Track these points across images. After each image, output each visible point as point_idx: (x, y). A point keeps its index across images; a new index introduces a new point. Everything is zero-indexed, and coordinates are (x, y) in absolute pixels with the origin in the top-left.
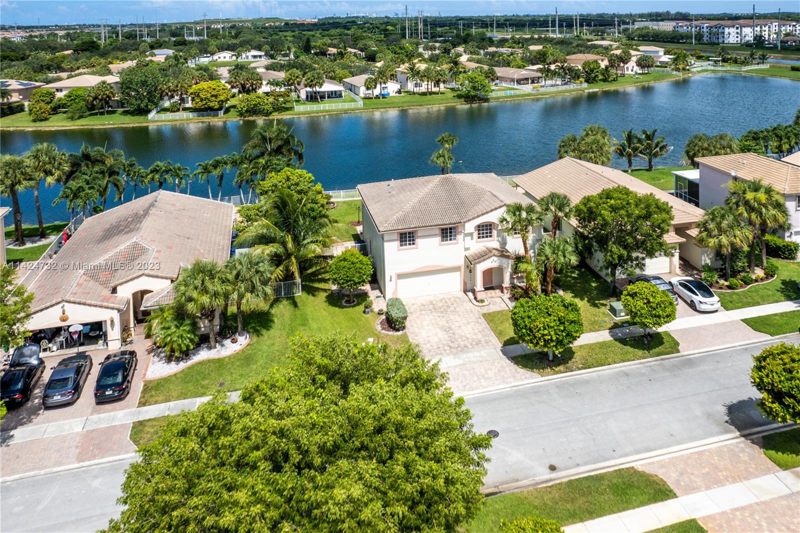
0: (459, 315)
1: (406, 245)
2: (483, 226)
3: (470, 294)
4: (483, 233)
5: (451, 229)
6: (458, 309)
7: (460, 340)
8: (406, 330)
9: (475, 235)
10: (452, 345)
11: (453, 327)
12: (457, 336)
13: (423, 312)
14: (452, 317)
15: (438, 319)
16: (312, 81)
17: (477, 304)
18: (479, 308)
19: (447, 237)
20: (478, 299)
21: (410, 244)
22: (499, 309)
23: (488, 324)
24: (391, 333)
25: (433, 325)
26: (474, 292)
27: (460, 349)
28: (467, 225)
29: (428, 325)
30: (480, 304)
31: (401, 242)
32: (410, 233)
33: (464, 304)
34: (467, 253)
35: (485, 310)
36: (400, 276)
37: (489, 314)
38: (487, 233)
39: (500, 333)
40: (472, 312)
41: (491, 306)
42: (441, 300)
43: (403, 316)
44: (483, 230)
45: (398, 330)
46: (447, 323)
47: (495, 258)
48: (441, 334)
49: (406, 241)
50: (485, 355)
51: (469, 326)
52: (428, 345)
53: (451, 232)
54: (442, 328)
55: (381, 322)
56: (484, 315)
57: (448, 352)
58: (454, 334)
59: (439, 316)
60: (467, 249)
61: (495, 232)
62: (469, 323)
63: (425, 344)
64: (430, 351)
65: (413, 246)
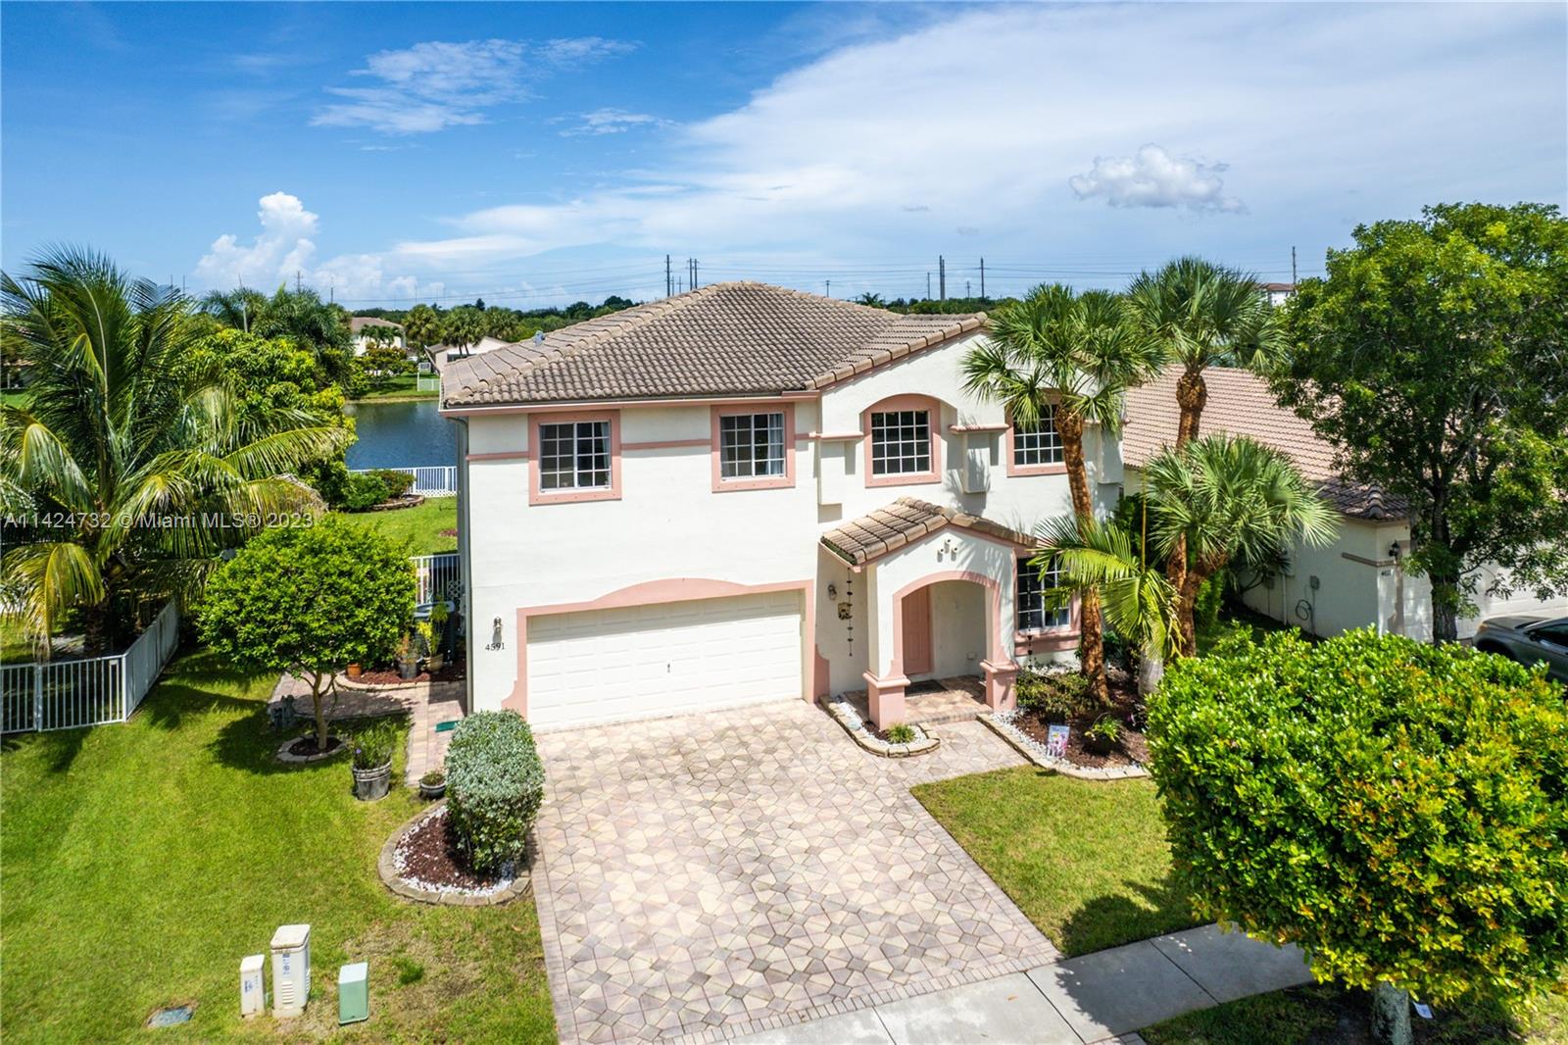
0: (805, 797)
1: (567, 481)
2: (892, 419)
3: (846, 711)
4: (893, 450)
5: (761, 421)
6: (796, 770)
7: (817, 925)
8: (537, 875)
9: (863, 450)
10: (775, 955)
11: (779, 852)
12: (801, 906)
13: (636, 786)
14: (769, 805)
15: (704, 818)
16: (457, 329)
17: (883, 746)
18: (892, 765)
19: (745, 455)
20: (883, 726)
21: (585, 480)
22: (983, 766)
23: (951, 832)
24: (448, 892)
25: (675, 845)
26: (862, 699)
27: (822, 981)
28: (830, 402)
29: (650, 849)
30: (895, 748)
31: (546, 465)
32: (584, 429)
33: (824, 749)
34: (830, 529)
35: (921, 771)
36: (543, 625)
37: (946, 788)
38: (908, 449)
39: (1027, 881)
40: (862, 781)
41: (945, 754)
42: (720, 737)
43: (511, 790)
44: (893, 434)
45: (487, 875)
46: (748, 833)
47: (954, 540)
48: (714, 896)
49: (567, 463)
50: (977, 1019)
51: (860, 849)
52: (642, 962)
53: (762, 437)
54: (725, 863)
55: (416, 838)
56: (924, 794)
57: (754, 1003)
58: (786, 890)
59: (707, 805)
60: (830, 511)
61: (940, 447)
62: (855, 833)
63: (625, 956)
64: (647, 1000)
65: (601, 489)
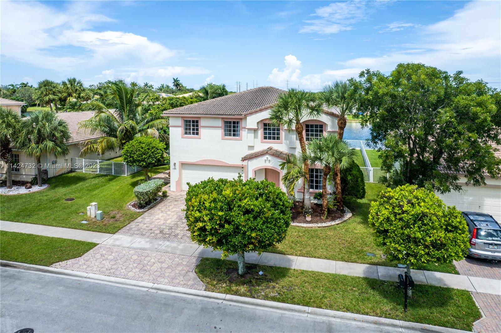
1: (190, 133)
4: (270, 134)
5: (234, 122)
9: (260, 132)
19: (230, 131)
21: (193, 134)
28: (249, 119)
31: (185, 129)
36: (184, 166)
38: (274, 134)
47: (270, 158)
49: (190, 130)
53: (234, 126)
60: (251, 148)
61: (282, 134)
65: (197, 136)
